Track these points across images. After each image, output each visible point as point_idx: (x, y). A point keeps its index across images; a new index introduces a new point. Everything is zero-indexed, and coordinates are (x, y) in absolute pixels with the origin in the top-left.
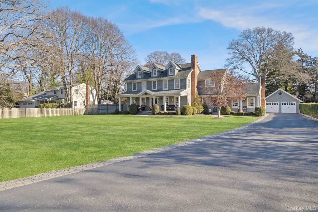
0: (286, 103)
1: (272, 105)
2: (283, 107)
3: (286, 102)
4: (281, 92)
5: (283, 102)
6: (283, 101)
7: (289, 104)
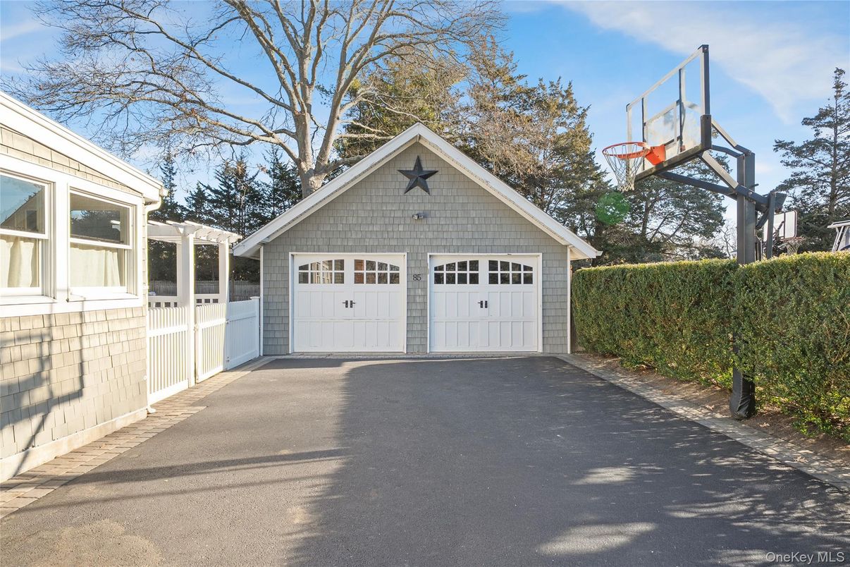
0: (463, 266)
1: (349, 288)
2: (444, 297)
3: (468, 257)
4: (427, 167)
5: (443, 259)
6: (438, 248)
7: (484, 272)
